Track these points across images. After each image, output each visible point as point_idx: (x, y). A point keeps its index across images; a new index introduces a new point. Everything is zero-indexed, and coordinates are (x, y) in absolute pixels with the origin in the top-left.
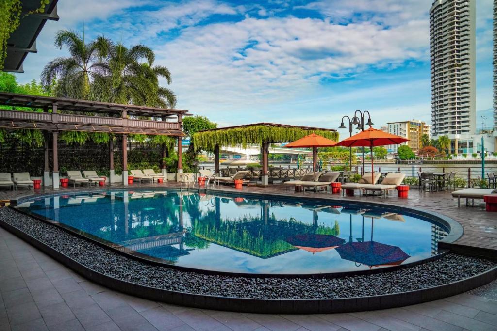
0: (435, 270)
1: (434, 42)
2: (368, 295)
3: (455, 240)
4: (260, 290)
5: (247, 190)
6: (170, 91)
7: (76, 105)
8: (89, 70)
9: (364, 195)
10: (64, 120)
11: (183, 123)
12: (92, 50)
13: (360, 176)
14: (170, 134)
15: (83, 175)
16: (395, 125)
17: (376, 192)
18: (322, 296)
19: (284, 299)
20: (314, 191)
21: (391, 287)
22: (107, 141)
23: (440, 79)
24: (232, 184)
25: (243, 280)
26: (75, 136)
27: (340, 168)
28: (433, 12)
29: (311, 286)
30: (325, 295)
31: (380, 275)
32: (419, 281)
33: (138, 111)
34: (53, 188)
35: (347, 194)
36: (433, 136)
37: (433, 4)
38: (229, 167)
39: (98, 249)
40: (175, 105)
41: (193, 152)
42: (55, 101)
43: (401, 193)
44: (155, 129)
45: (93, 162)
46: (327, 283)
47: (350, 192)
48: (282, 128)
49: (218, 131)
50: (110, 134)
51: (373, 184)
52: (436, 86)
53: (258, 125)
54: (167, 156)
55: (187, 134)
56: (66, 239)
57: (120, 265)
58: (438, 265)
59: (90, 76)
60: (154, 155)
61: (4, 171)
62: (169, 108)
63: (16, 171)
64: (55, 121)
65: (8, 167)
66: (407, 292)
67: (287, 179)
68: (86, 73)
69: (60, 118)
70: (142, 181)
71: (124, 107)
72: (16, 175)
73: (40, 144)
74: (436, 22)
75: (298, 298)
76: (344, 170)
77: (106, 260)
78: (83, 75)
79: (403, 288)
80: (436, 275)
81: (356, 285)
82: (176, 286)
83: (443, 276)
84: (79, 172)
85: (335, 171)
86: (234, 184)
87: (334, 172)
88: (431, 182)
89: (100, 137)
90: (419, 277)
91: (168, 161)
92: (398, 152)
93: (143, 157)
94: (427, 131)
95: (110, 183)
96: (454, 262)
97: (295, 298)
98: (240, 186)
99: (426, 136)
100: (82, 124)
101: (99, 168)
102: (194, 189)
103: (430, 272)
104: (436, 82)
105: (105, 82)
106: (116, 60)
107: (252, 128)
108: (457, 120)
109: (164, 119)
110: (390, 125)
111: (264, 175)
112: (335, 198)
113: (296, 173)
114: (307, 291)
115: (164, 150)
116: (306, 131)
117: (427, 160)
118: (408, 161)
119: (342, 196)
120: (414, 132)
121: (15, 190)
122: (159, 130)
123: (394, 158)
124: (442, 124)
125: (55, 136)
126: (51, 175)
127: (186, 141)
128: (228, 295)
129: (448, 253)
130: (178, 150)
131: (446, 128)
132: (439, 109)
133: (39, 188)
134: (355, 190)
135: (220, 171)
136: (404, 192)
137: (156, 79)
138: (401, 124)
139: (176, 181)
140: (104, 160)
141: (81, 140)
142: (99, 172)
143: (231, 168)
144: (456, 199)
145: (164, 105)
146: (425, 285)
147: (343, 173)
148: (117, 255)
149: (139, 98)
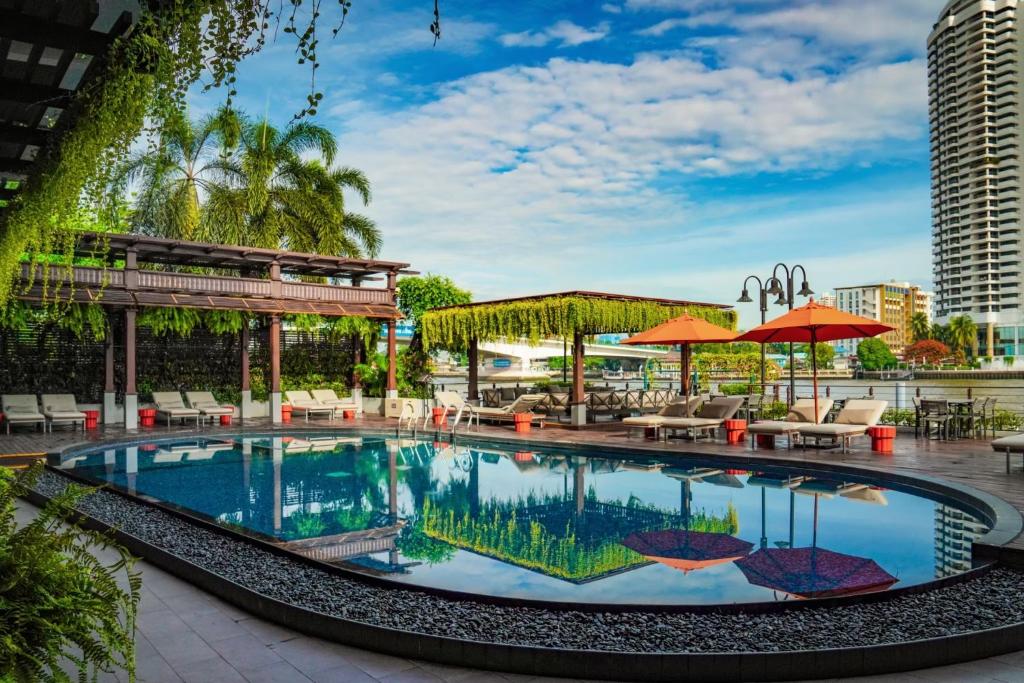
0: (971, 599)
1: (937, 109)
2: (837, 646)
3: (1008, 540)
4: (617, 635)
5: (541, 436)
6: (368, 221)
7: (176, 251)
8: (198, 176)
9: (797, 447)
10: (149, 284)
11: (398, 289)
12: (207, 133)
13: (785, 407)
14: (372, 314)
15: (185, 400)
16: (851, 294)
17: (823, 441)
18: (744, 646)
19: (671, 653)
20: (687, 438)
21: (883, 631)
22: (239, 330)
23: (952, 190)
24: (509, 423)
25: (577, 616)
26: (172, 318)
27: (740, 389)
28: (935, 42)
29: (718, 629)
30: (750, 645)
31: (856, 608)
32: (939, 620)
33: (305, 264)
34: (125, 427)
35: (760, 445)
36: (938, 316)
37: (936, 26)
38: (498, 386)
39: (260, 555)
40: (379, 251)
41: (418, 353)
42: (131, 243)
43: (879, 442)
44: (341, 302)
45: (206, 374)
46: (751, 623)
47: (766, 440)
48: (616, 304)
49: (476, 310)
50: (243, 314)
51: (817, 422)
52: (944, 207)
53: (564, 295)
54: (364, 360)
55: (407, 313)
56: (187, 534)
57: (316, 587)
58: (975, 590)
59: (200, 190)
60: (335, 358)
61: (22, 392)
62: (365, 256)
63: (47, 392)
64: (130, 285)
65: (31, 382)
66: (917, 641)
67: (626, 411)
68: (191, 182)
69: (142, 280)
70: (309, 414)
71: (274, 257)
72: (48, 399)
73: (100, 336)
74: (942, 65)
75: (697, 651)
76: (748, 394)
77: (285, 577)
78: (187, 187)
79: (907, 635)
80: (973, 609)
81: (811, 628)
82: (445, 627)
83: (990, 611)
84: (178, 393)
85: (729, 394)
86: (514, 423)
87: (729, 397)
88: (942, 419)
89: (223, 320)
90: (937, 613)
91: (364, 373)
92: (859, 352)
93: (312, 363)
94: (922, 306)
95: (241, 418)
96: (1009, 586)
97: (691, 651)
98: (525, 428)
99: (921, 318)
100: (187, 291)
101: (219, 387)
102: (427, 433)
103: (961, 604)
104: (943, 197)
105: (232, 202)
106: (256, 153)
107: (551, 302)
108: (991, 281)
109: (356, 282)
110: (841, 294)
111: (577, 404)
112: (736, 452)
113: (645, 399)
114: (712, 638)
115: (356, 347)
116: (667, 308)
117: (923, 370)
118: (881, 372)
119: (750, 449)
120: (894, 307)
121: (48, 431)
122: (349, 305)
123: (850, 367)
124: (956, 291)
125: (131, 317)
126: (120, 401)
127: (405, 330)
128: (555, 644)
129: (995, 567)
130: (389, 349)
131: (965, 299)
132: (950, 256)
133: (95, 428)
134: (776, 436)
135: (480, 396)
136: (885, 441)
137: (340, 196)
138: (864, 291)
139: (383, 414)
140: (229, 370)
141: (184, 327)
142: (219, 395)
143: (501, 389)
144: (1002, 457)
145: (355, 252)
146: (954, 629)
147: (747, 399)
148: (304, 568)
149: (303, 237)
